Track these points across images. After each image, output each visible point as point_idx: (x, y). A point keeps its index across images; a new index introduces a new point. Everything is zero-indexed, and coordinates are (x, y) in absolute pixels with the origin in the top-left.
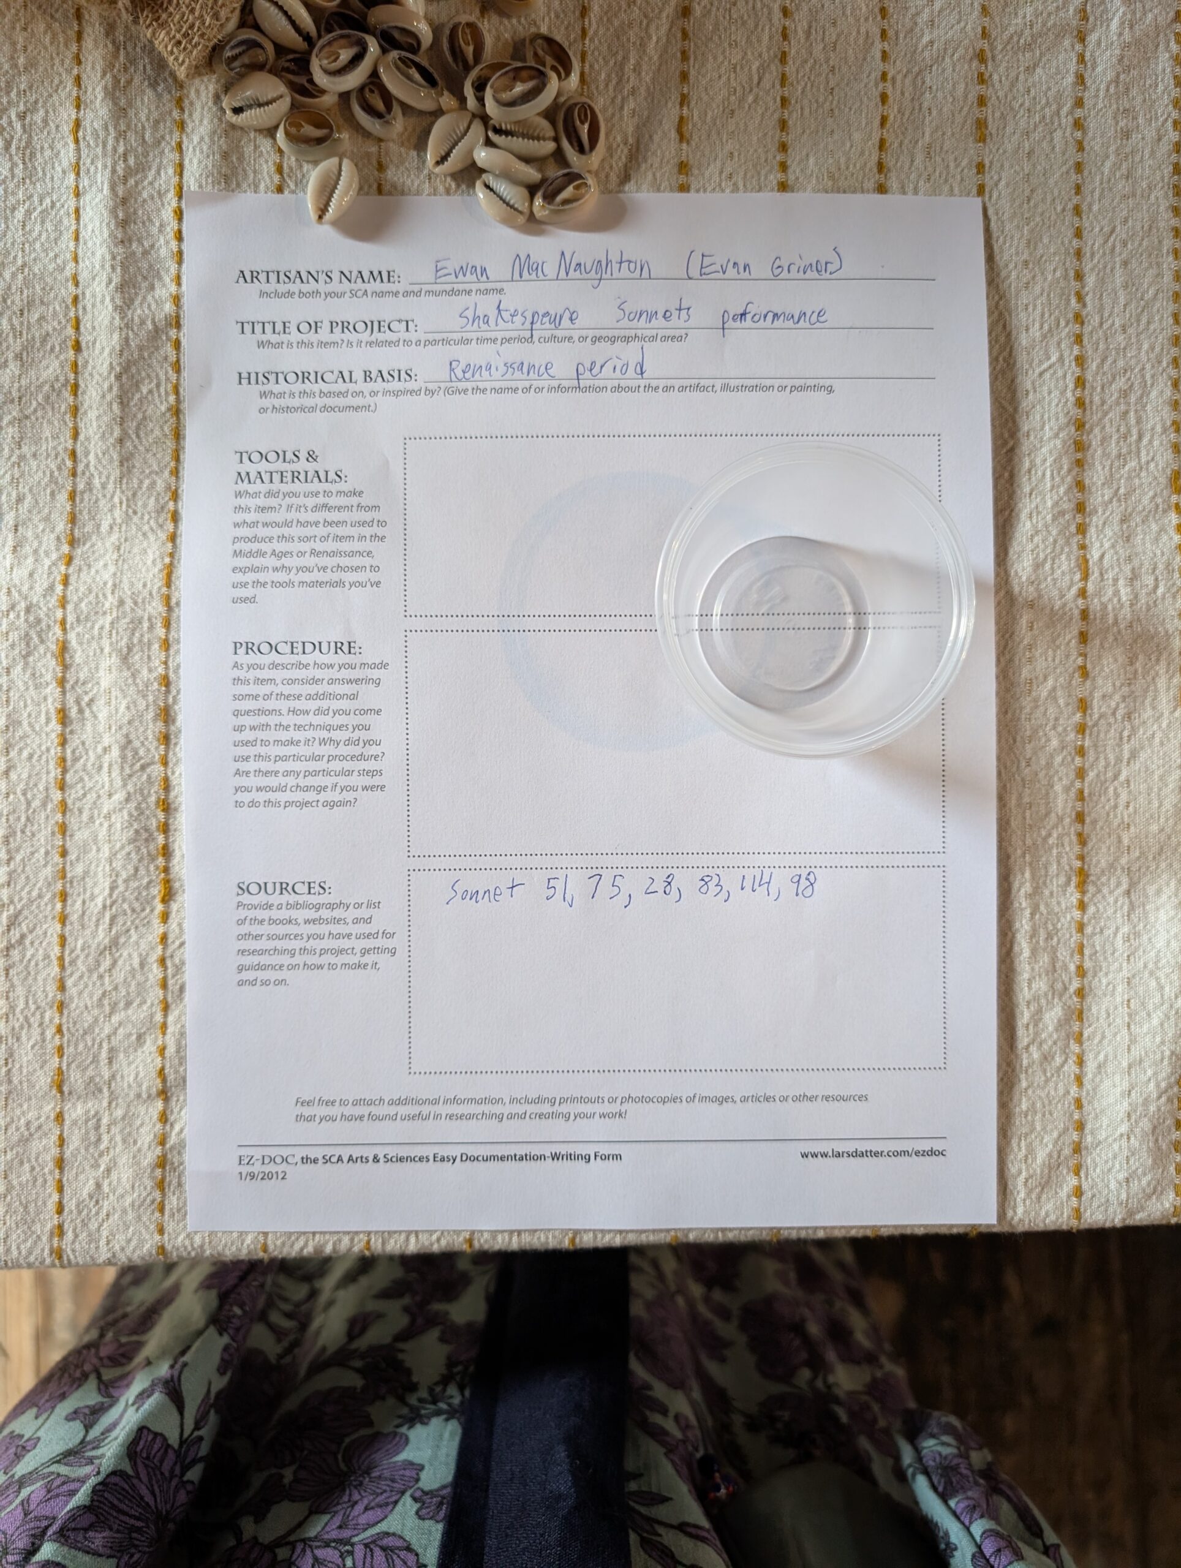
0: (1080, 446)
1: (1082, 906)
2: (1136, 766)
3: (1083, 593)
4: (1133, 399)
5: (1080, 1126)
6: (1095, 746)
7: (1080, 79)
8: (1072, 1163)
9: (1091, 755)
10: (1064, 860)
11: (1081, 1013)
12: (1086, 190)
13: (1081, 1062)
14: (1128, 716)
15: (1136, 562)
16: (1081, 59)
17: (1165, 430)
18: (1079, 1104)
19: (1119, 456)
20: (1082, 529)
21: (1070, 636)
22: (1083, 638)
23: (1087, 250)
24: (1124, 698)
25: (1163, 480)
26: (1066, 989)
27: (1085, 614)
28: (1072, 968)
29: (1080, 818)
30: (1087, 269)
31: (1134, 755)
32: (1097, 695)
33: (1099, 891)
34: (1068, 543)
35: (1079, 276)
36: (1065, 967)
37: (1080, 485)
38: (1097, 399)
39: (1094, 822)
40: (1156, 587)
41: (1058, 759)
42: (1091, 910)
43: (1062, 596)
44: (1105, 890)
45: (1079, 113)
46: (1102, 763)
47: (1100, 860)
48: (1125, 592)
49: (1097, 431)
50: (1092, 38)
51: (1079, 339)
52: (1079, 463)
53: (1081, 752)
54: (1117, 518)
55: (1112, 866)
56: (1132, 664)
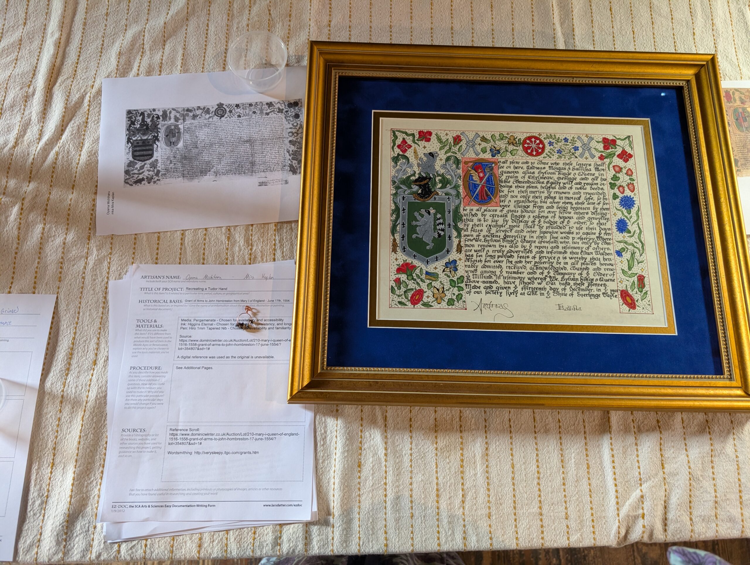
0: (72, 354)
1: (51, 473)
2: (70, 435)
3: (63, 391)
4: (87, 342)
5: (41, 534)
6: (61, 430)
7: (85, 268)
8: (37, 545)
9: (59, 432)
10: (48, 460)
11: (46, 502)
12: (83, 293)
13: (44, 516)
14: (70, 422)
15: (78, 383)
16: (86, 263)
17: (94, 350)
18: (41, 528)
19: (81, 356)
20: (67, 375)
21: (58, 402)
22: (61, 402)
23: (81, 307)
24: (69, 418)
25: (91, 362)
26: (43, 495)
27: (62, 396)
28: (46, 489)
29: (54, 449)
30: (81, 311)
31: (70, 432)
32: (63, 417)
33: (56, 468)
34: (62, 378)
35: (79, 313)
36: (44, 489)
37: (70, 364)
38: (77, 342)
39: (58, 450)
40: (82, 389)
41: (51, 433)
42: (53, 474)
43: (57, 391)
44: (58, 468)
45: (83, 275)
46: (62, 434)
47: (57, 460)
48: (73, 391)
49: (76, 350)
50: (89, 258)
51: (76, 328)
52: (71, 358)
53: (57, 432)
54: (76, 372)
55: (60, 462)
56: (73, 408)
